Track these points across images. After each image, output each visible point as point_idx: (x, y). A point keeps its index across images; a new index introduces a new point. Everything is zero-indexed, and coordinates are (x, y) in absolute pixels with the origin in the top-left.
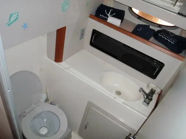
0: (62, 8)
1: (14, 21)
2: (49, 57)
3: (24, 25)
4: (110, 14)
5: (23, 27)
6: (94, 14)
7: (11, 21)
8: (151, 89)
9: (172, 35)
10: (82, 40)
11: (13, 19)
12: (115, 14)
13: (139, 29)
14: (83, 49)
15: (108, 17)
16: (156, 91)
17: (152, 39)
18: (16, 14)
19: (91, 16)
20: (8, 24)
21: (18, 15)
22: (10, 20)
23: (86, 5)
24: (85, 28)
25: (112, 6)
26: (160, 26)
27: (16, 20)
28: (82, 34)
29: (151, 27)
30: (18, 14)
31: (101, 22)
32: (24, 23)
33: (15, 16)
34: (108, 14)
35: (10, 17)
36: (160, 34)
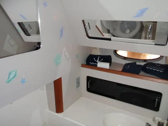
0: (55, 62)
1: (13, 78)
2: (50, 109)
3: (22, 81)
4: (99, 61)
5: (22, 83)
6: (85, 63)
7: (10, 79)
8: (157, 122)
9: (159, 65)
10: (79, 88)
11: (11, 76)
12: (102, 59)
13: (127, 67)
14: (81, 96)
15: (97, 63)
16: (163, 123)
17: (142, 73)
18: (15, 72)
19: (83, 66)
20: (7, 82)
21: (16, 73)
22: (9, 77)
23: (77, 57)
24: (79, 77)
25: (99, 54)
26: (145, 61)
27: (14, 77)
28: (78, 83)
29: (138, 63)
30: (16, 71)
31: (92, 68)
32: (22, 79)
33: (14, 73)
34: (97, 60)
35: (9, 75)
36: (148, 67)
